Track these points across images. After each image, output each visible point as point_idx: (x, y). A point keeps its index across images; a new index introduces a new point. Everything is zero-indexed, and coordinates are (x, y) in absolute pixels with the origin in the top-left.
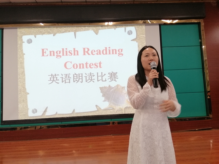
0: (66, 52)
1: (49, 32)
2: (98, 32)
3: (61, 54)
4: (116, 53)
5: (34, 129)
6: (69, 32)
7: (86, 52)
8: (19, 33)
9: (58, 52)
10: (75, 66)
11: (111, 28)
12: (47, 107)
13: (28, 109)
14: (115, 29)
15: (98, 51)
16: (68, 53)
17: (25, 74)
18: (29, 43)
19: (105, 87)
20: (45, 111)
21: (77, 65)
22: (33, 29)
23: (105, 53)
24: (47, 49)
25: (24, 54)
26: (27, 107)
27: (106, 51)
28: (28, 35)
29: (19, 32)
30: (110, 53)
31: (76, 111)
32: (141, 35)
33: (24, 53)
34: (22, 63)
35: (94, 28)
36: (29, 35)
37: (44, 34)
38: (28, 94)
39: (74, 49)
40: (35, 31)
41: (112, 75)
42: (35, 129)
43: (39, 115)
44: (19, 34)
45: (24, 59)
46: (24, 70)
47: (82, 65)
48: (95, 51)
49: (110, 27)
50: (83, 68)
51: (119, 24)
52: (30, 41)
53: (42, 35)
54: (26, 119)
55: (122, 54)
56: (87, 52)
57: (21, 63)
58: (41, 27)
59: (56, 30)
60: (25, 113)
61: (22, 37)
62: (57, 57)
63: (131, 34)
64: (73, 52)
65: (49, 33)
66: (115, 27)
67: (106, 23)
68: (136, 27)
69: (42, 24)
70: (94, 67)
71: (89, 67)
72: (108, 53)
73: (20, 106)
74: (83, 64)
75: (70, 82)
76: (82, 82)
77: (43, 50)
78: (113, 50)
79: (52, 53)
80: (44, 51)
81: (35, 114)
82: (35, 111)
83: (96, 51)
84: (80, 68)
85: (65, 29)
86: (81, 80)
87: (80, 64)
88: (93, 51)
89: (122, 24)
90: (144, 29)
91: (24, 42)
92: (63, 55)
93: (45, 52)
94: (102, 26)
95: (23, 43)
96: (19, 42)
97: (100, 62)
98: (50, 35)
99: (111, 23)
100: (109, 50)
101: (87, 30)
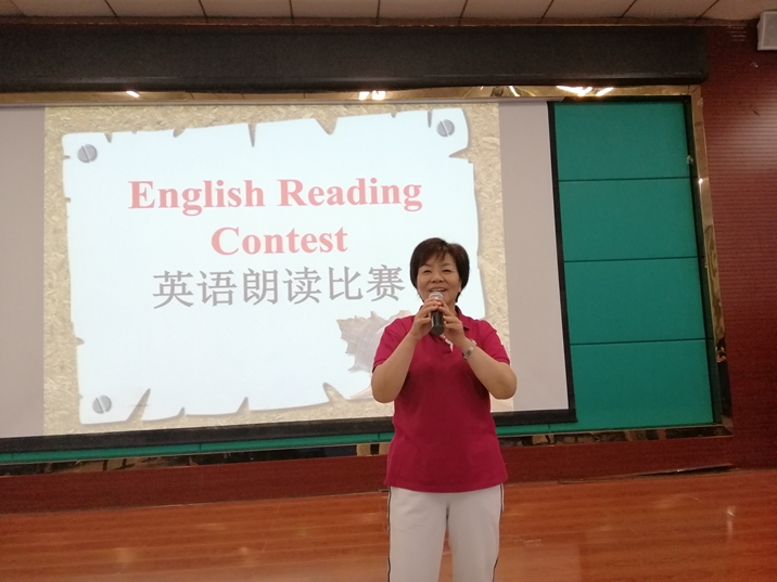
0: (220, 193)
1: (159, 123)
2: (334, 124)
3: (201, 202)
4: (396, 200)
5: (98, 468)
6: (232, 121)
7: (291, 194)
8: (49, 126)
9: (191, 195)
10: (252, 242)
11: (380, 112)
12: (148, 392)
13: (79, 397)
14: (394, 116)
15: (335, 191)
16: (227, 198)
17: (68, 271)
18: (87, 161)
19: (357, 320)
20: (141, 405)
21: (257, 241)
22: (102, 109)
23: (356, 197)
24: (151, 183)
25: (69, 200)
26: (77, 389)
27: (363, 193)
28: (82, 131)
29: (50, 121)
30: (374, 201)
31: (252, 406)
32: (485, 139)
33: (67, 196)
34: (61, 231)
35: (321, 111)
36: (88, 131)
37: (141, 129)
38: (81, 341)
39: (249, 183)
40: (108, 119)
41: (381, 278)
42: (105, 468)
43: (117, 419)
44: (50, 128)
45: (66, 216)
46: (67, 257)
47: (274, 241)
48: (321, 193)
49: (376, 107)
50: (280, 250)
51: (407, 99)
52: (88, 154)
53: (134, 132)
54: (71, 432)
55: (419, 204)
56: (295, 195)
57: (55, 232)
58: (131, 103)
59: (184, 115)
60: (67, 413)
61: (60, 139)
62: (185, 212)
63: (451, 133)
64: (243, 196)
65: (159, 126)
66: (394, 107)
67: (363, 95)
68: (469, 107)
69: (133, 94)
70: (318, 249)
71: (301, 249)
72: (368, 197)
73: (51, 386)
74: (279, 238)
75: (230, 302)
76: (274, 301)
77: (136, 185)
78: (386, 189)
79: (168, 198)
80: (141, 191)
81: (106, 413)
82: (103, 404)
83: (325, 192)
84: (269, 250)
85: (215, 111)
86: (270, 295)
87: (269, 238)
88: (316, 192)
89: (418, 97)
90: (497, 116)
91: (68, 157)
92: (209, 204)
93: (144, 194)
94: (348, 104)
95: (66, 163)
96: (50, 156)
97: (341, 230)
98: (161, 133)
99: (380, 95)
100: (374, 190)
101: (295, 118)
